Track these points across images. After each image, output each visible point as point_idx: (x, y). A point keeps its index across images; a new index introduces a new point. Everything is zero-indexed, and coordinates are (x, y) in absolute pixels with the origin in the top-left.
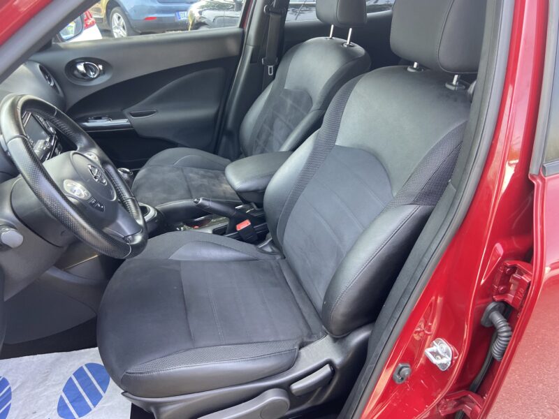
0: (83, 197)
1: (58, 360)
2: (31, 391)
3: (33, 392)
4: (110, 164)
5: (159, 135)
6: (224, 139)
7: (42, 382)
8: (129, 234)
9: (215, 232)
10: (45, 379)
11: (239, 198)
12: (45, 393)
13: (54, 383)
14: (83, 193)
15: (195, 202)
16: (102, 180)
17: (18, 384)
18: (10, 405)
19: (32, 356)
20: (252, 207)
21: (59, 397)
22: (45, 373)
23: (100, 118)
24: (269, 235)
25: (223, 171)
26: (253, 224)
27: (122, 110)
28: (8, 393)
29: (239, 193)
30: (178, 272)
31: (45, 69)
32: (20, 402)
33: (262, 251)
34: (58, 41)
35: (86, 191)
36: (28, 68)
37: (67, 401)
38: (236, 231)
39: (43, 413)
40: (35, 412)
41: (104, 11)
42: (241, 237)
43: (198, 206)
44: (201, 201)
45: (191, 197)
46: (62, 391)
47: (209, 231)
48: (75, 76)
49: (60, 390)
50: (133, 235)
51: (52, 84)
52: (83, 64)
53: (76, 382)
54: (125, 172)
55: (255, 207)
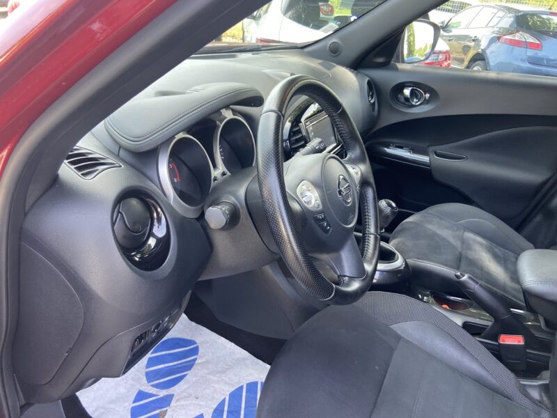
0: (310, 207)
1: (244, 359)
2: (208, 374)
3: (209, 377)
4: (372, 187)
5: (455, 185)
6: (538, 218)
7: (219, 372)
8: (347, 274)
9: (466, 326)
10: (224, 372)
11: (523, 299)
12: (216, 386)
13: (228, 380)
14: (313, 202)
15: (456, 276)
16: (348, 198)
17: (203, 360)
18: (187, 374)
19: (228, 341)
20: (537, 320)
21: (223, 398)
22: (227, 365)
23: (401, 147)
24: (546, 374)
25: (518, 255)
26: (527, 345)
27: (428, 146)
28: (192, 363)
29: (527, 293)
30: (392, 350)
31: (372, 85)
32: (194, 379)
33: (523, 390)
34: (398, 62)
35: (319, 202)
36: (358, 79)
37: (226, 408)
38: (497, 341)
39: (202, 403)
40: (197, 398)
41: (466, 63)
42: (500, 354)
43: (457, 282)
44: (465, 278)
45: (458, 268)
46: (228, 393)
47: (458, 320)
48: (397, 98)
49: (228, 391)
50: (352, 278)
51: (372, 101)
52: (410, 89)
53: (244, 394)
54: (390, 205)
55: (542, 323)
